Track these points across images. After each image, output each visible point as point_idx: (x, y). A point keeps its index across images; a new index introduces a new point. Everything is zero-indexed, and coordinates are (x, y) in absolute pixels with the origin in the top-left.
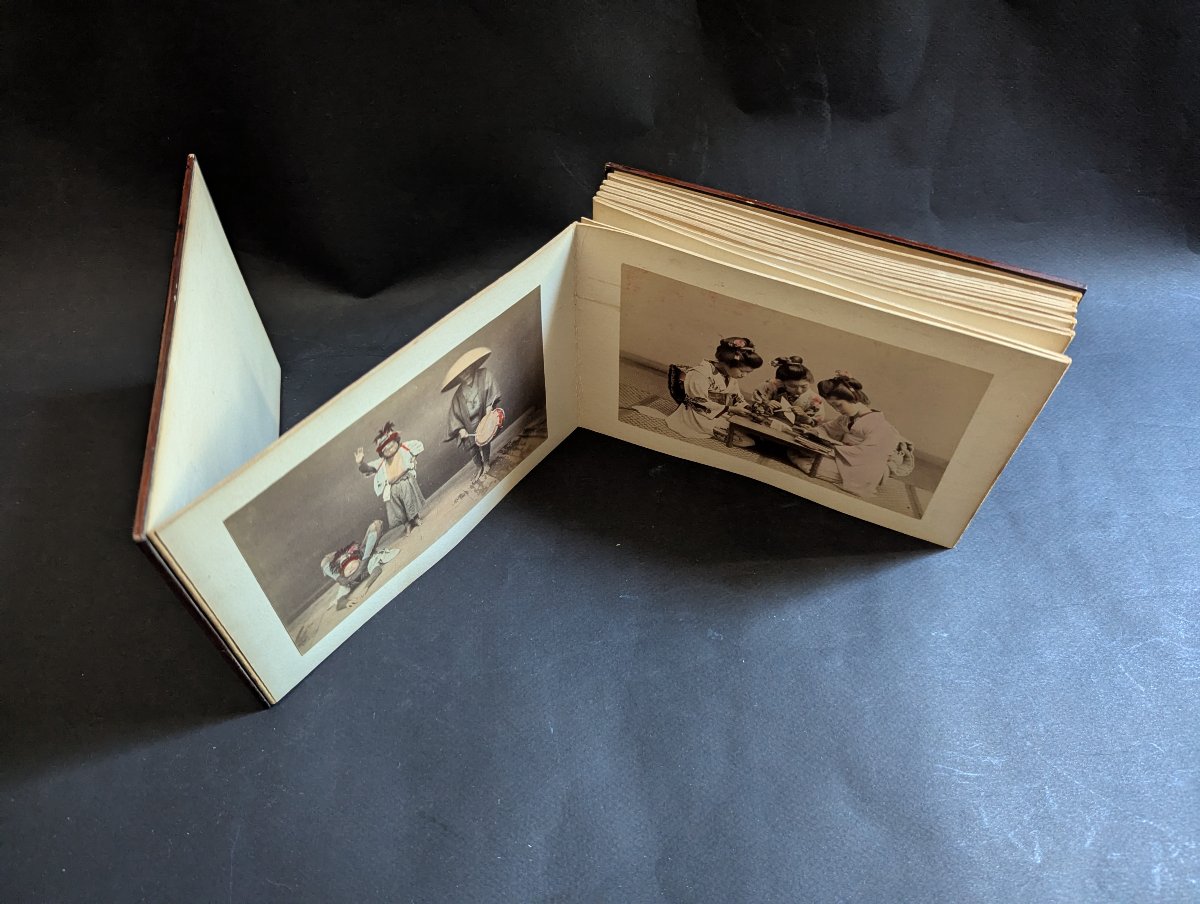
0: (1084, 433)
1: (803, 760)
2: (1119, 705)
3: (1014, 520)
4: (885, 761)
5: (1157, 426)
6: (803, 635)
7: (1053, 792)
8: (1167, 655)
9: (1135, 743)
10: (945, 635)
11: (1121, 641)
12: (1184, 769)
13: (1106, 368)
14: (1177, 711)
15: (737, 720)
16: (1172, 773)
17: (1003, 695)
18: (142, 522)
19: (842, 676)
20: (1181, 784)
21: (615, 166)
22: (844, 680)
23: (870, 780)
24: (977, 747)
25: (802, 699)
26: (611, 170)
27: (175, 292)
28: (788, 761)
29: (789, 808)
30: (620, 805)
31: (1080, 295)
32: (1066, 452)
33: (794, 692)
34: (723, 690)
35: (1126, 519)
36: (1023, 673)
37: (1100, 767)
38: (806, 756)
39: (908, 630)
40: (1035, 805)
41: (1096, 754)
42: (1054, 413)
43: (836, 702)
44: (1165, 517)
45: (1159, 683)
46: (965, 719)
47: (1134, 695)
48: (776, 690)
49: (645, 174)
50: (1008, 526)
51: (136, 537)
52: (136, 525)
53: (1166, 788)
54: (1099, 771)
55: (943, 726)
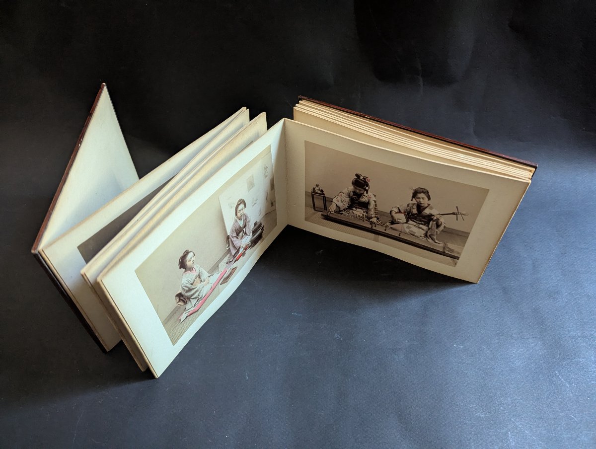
0: (547, 250)
1: (376, 405)
2: (554, 393)
3: (505, 290)
4: (421, 410)
5: (587, 249)
6: (385, 340)
7: (512, 435)
8: (584, 368)
9: (561, 414)
10: (462, 347)
11: (559, 359)
12: (588, 431)
13: (562, 218)
14: (587, 399)
15: (344, 382)
16: (581, 433)
17: (490, 381)
18: (38, 245)
19: (403, 363)
20: (586, 439)
21: (303, 97)
22: (404, 366)
23: (411, 420)
24: (472, 407)
25: (380, 374)
26: (301, 99)
27: (81, 142)
28: (368, 405)
29: (365, 430)
30: (277, 420)
31: (534, 169)
32: (536, 259)
33: (376, 369)
34: (339, 365)
35: (567, 296)
36: (502, 371)
37: (540, 425)
38: (378, 404)
39: (441, 343)
40: (502, 442)
41: (539, 418)
42: (532, 238)
43: (397, 377)
44: (588, 296)
45: (578, 383)
46: (468, 392)
47: (563, 388)
48: (366, 368)
49: (317, 102)
50: (502, 294)
51: (33, 251)
52: (34, 246)
53: (577, 441)
54: (539, 427)
55: (455, 394)
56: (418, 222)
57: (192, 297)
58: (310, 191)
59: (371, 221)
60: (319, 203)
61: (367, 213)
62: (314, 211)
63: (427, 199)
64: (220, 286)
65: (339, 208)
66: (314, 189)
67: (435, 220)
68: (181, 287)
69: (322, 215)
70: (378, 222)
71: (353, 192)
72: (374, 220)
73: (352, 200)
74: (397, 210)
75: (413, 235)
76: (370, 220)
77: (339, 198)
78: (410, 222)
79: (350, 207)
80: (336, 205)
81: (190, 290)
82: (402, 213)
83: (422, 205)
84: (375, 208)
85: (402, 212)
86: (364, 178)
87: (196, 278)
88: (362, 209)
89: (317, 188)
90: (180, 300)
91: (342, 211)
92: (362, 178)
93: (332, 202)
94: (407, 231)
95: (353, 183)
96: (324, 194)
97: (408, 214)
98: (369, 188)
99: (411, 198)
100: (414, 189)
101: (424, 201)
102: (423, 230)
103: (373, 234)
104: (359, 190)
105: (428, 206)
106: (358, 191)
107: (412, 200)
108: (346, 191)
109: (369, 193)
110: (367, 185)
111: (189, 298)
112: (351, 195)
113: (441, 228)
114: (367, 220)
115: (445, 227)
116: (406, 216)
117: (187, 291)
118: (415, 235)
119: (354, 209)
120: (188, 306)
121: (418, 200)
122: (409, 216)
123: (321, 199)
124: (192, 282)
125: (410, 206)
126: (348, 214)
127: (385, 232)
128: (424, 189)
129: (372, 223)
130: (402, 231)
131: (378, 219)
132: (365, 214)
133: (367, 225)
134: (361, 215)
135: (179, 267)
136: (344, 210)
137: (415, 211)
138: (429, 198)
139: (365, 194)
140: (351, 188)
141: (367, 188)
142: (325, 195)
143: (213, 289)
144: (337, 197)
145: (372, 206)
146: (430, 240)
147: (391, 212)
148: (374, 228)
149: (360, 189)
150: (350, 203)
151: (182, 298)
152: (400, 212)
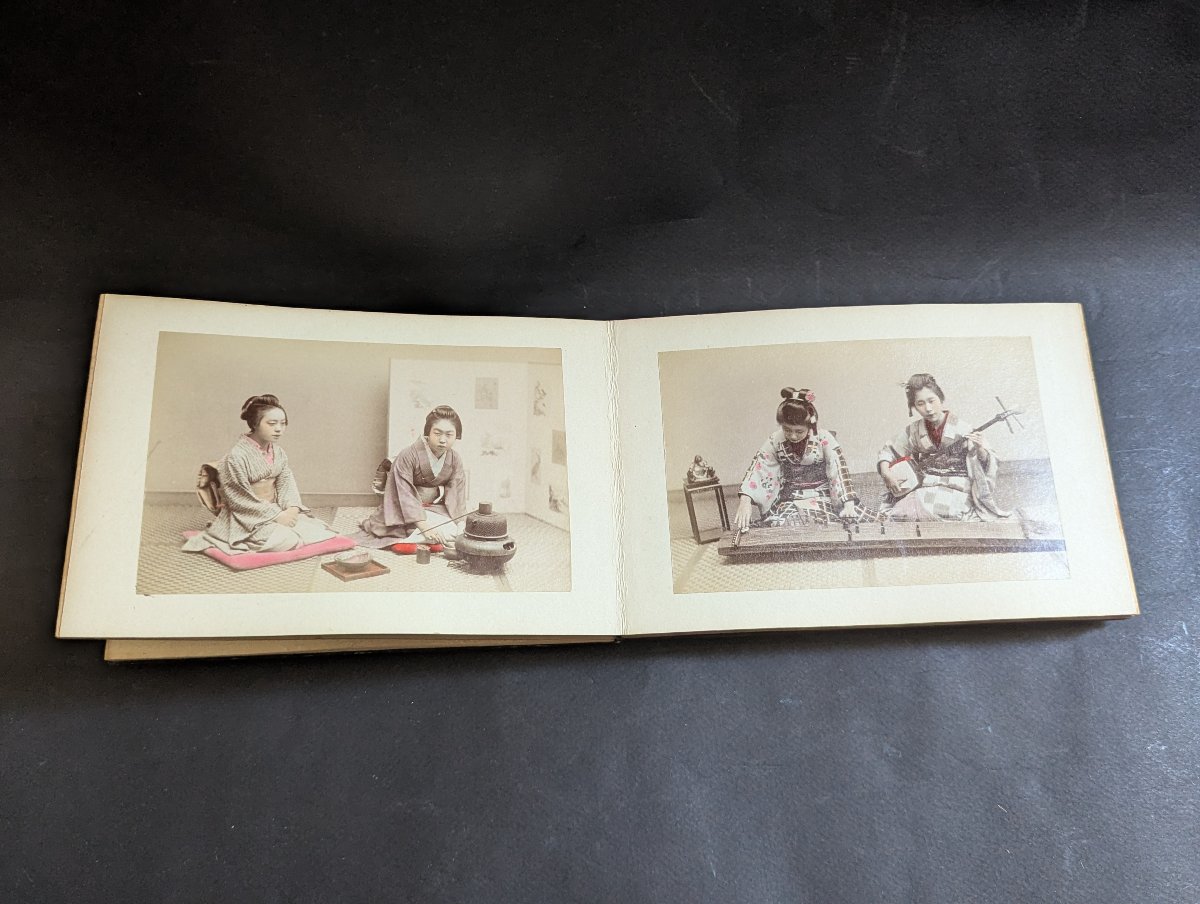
56: (943, 471)
57: (238, 516)
58: (680, 484)
59: (845, 518)
60: (707, 514)
61: (828, 492)
62: (696, 547)
63: (936, 398)
64: (320, 570)
65: (760, 506)
66: (690, 475)
67: (974, 449)
68: (223, 460)
69: (721, 551)
70: (859, 512)
71: (785, 444)
72: (850, 510)
73: (786, 468)
74: (889, 457)
75: (947, 517)
76: (841, 514)
77: (755, 478)
78: (929, 479)
79: (786, 495)
80: (753, 503)
81: (239, 489)
82: (903, 459)
83: (934, 419)
84: (844, 471)
85: (902, 455)
86: (801, 396)
87: (267, 477)
88: (815, 487)
89: (697, 469)
90: (207, 487)
91: (769, 514)
92: (795, 396)
93: (740, 495)
94: (930, 508)
95: (780, 420)
96: (716, 481)
97: (916, 456)
98: (817, 418)
99: (908, 410)
100: (906, 382)
101: (936, 409)
102: (961, 490)
103: (859, 563)
104: (798, 431)
105: (946, 417)
106: (794, 436)
107: (911, 415)
108: (767, 448)
109: (823, 433)
110: (812, 411)
111: (231, 509)
112: (781, 454)
113: (993, 468)
114: (833, 520)
115: (999, 463)
116: (912, 463)
117: (232, 485)
118: (951, 513)
119: (796, 494)
120: (219, 525)
121: (921, 408)
122: (922, 461)
123: (711, 498)
124: (254, 477)
125: (913, 430)
126: (785, 516)
127: (883, 538)
128: (925, 375)
129: (846, 523)
130: (921, 516)
131: (857, 502)
132: (825, 499)
133: (836, 535)
134: (817, 507)
135: (241, 413)
136: (773, 508)
137: (926, 443)
138: (941, 396)
139: (813, 438)
140: (778, 433)
141: (813, 420)
142: (721, 483)
143: (297, 556)
144: (749, 473)
145: (834, 471)
146: (986, 516)
147: (879, 465)
148: (856, 537)
149: (799, 427)
150: (783, 480)
151: (213, 486)
152: (898, 459)
